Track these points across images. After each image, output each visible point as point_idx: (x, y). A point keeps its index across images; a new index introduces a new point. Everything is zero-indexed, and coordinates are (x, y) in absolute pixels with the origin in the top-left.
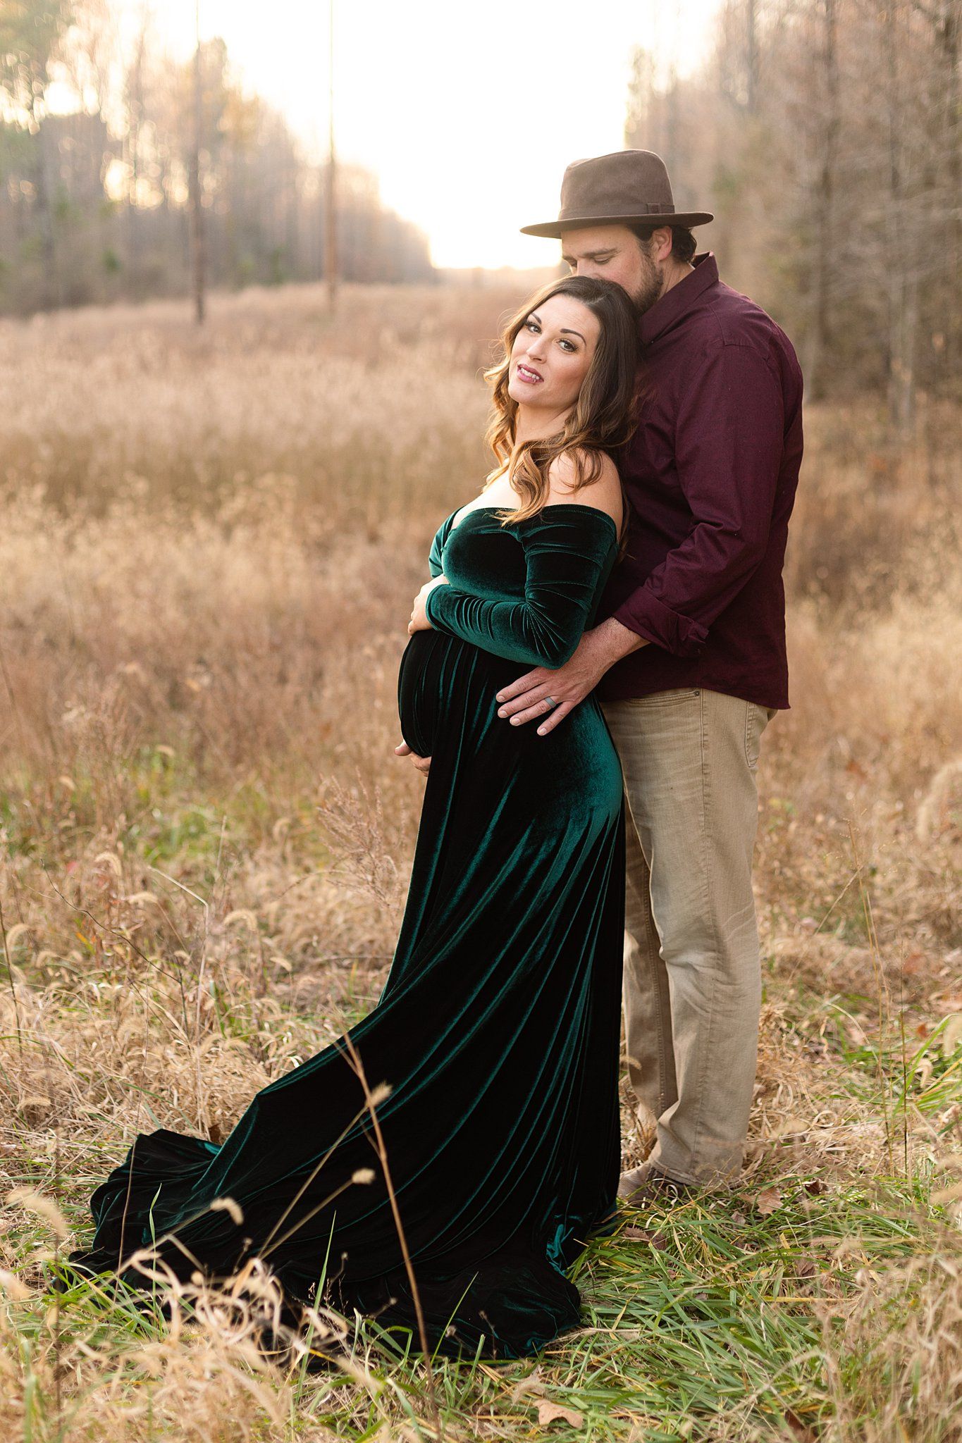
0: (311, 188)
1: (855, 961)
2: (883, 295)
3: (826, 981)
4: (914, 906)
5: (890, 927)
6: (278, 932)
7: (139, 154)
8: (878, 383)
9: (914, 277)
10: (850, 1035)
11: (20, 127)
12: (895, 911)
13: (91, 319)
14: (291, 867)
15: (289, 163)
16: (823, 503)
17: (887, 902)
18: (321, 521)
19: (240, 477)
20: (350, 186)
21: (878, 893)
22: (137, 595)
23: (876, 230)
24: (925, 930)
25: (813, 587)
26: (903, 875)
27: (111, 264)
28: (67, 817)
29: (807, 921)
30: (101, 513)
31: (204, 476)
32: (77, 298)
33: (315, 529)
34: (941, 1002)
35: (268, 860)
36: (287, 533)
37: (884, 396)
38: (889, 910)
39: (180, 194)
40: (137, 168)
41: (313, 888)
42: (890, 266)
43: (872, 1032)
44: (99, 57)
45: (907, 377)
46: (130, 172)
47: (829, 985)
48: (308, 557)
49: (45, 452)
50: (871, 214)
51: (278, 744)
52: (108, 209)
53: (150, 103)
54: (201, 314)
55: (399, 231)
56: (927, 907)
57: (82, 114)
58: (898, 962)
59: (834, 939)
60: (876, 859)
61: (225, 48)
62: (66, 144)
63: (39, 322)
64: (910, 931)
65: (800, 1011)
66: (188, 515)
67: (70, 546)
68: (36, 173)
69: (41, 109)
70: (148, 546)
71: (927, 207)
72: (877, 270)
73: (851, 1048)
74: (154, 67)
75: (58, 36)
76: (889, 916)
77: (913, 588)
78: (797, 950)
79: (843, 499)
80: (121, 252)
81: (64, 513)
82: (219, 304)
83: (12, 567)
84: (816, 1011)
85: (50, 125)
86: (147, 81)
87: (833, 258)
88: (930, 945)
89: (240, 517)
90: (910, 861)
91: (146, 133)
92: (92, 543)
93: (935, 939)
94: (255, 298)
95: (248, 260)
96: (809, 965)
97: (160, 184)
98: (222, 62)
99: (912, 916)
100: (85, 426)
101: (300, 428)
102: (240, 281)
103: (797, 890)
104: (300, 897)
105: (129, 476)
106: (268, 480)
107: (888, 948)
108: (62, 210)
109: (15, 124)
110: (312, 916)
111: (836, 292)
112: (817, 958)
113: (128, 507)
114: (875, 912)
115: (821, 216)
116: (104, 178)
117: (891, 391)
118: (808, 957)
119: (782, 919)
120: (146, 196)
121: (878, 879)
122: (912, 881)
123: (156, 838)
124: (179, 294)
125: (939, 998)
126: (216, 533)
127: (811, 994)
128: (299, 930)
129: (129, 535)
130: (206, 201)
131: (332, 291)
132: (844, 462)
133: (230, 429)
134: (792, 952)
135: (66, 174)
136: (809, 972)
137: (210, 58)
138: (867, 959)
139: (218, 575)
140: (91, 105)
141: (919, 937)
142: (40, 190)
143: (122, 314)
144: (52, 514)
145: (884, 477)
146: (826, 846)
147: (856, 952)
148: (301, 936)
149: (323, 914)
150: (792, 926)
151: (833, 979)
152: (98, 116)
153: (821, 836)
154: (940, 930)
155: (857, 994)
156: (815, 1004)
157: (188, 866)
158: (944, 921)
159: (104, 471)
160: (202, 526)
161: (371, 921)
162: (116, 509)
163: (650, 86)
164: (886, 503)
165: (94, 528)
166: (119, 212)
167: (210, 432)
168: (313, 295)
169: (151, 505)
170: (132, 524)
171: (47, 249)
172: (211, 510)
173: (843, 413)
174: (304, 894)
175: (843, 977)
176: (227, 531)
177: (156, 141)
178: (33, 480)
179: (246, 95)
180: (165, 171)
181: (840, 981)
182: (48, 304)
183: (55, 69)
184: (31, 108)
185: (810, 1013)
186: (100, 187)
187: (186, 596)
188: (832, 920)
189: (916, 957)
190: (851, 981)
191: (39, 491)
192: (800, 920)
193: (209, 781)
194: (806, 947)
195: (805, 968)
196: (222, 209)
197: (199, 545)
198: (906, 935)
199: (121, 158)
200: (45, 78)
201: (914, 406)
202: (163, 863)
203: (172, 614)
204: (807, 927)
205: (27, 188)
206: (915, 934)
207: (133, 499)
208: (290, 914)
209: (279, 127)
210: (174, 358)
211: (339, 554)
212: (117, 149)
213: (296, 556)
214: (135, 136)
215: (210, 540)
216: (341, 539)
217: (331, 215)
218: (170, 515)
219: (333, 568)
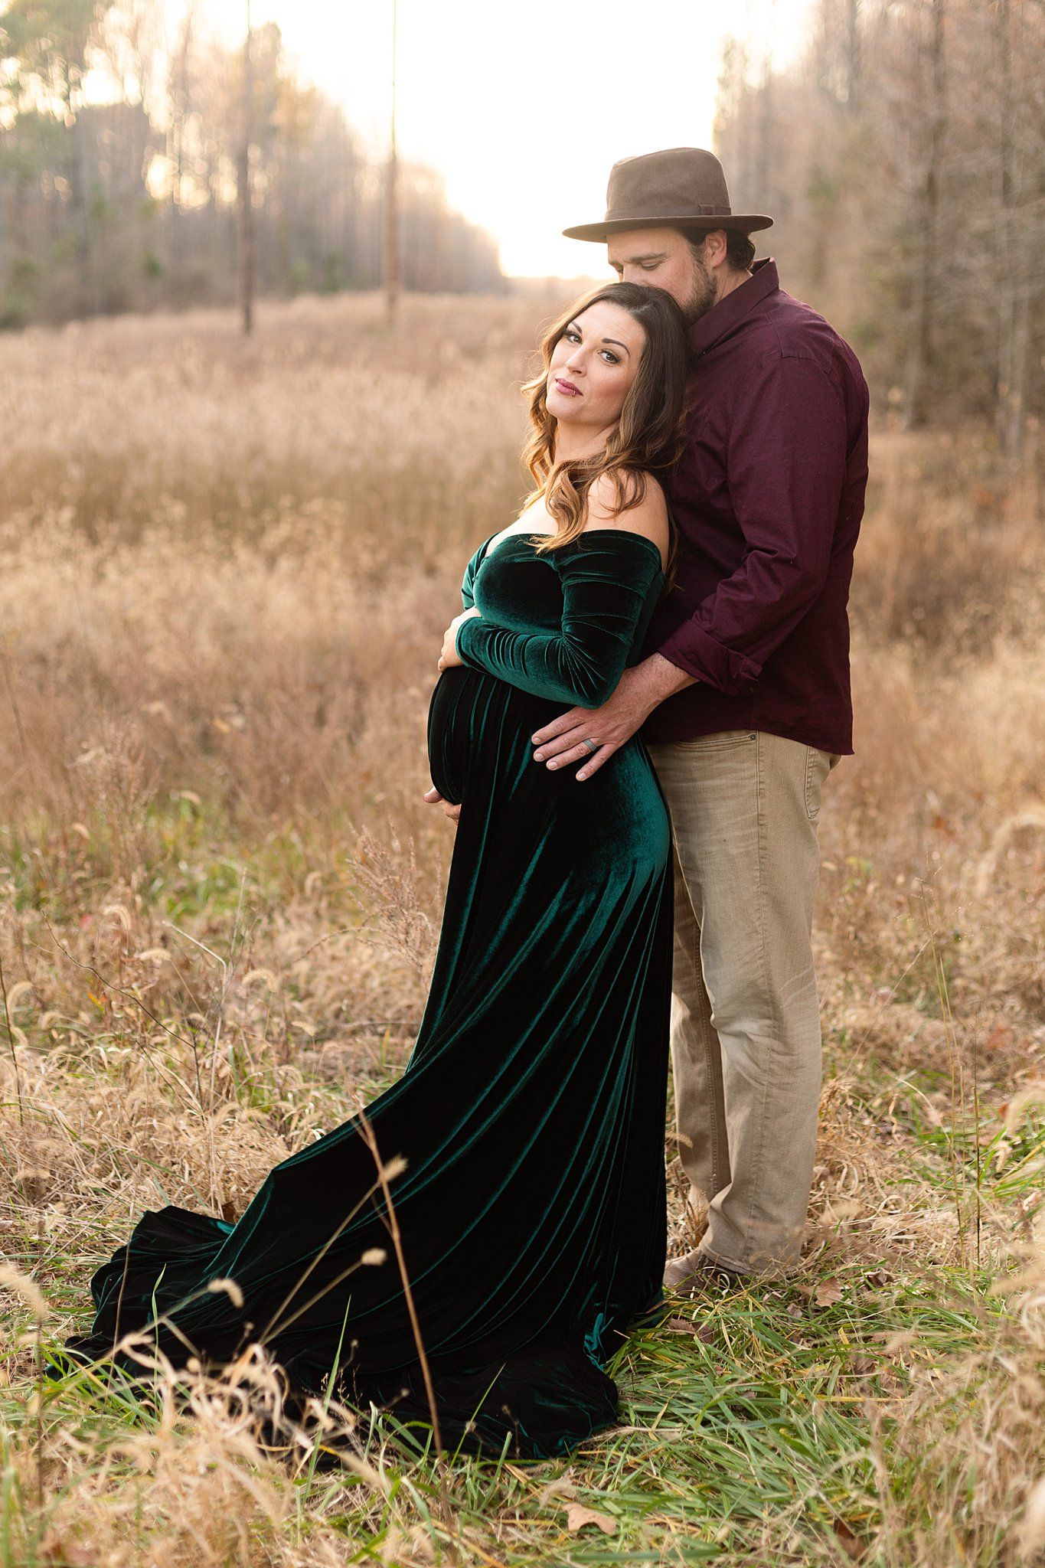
0: (370, 187)
1: (935, 1035)
2: (992, 312)
3: (903, 1055)
4: (1002, 976)
5: (976, 998)
6: (309, 995)
7: (184, 149)
8: (984, 408)
9: (1025, 292)
10: (926, 1115)
11: (55, 118)
12: (981, 981)
13: (129, 328)
14: (326, 924)
15: (350, 162)
16: (922, 538)
17: (973, 971)
18: (374, 551)
19: (286, 501)
20: (412, 185)
21: (963, 961)
22: (170, 629)
23: (986, 241)
24: (1014, 1002)
25: (909, 629)
26: (991, 940)
27: (152, 269)
28: (81, 868)
29: (883, 990)
30: (134, 540)
31: (245, 498)
32: (115, 305)
33: (366, 560)
34: (1027, 1081)
35: (300, 917)
36: (336, 564)
37: (991, 422)
38: (976, 980)
39: (228, 192)
40: (182, 163)
41: (348, 948)
42: (999, 280)
43: (950, 1112)
44: (142, 43)
45: (1016, 401)
46: (174, 168)
47: (906, 1060)
48: (358, 590)
49: (75, 472)
50: (979, 223)
51: (314, 793)
52: (149, 208)
53: (197, 93)
54: (248, 324)
55: (466, 236)
56: (1017, 977)
57: (122, 104)
58: (982, 1037)
59: (913, 1011)
60: (962, 925)
61: (279, 34)
62: (105, 136)
63: (73, 330)
64: (997, 1003)
65: (873, 1088)
66: (228, 542)
67: (99, 576)
68: (71, 168)
69: (79, 99)
70: (184, 575)
72: (985, 284)
73: (927, 1129)
74: (201, 53)
75: (95, 20)
76: (974, 986)
77: (1016, 631)
78: (872, 1022)
79: (944, 533)
80: (163, 257)
81: (93, 539)
82: (268, 314)
83: (36, 597)
84: (889, 1088)
85: (88, 118)
86: (193, 69)
87: (938, 270)
88: (1020, 1018)
89: (286, 545)
90: (999, 927)
91: (192, 126)
92: (123, 572)
93: (1024, 1012)
94: (308, 307)
95: (301, 266)
96: (884, 1038)
97: (207, 182)
98: (276, 49)
99: (999, 987)
100: (120, 445)
101: (352, 450)
102: (293, 288)
103: (874, 957)
104: (334, 958)
105: (165, 500)
106: (316, 505)
107: (971, 1022)
108: (98, 209)
109: (49, 116)
110: (345, 978)
111: (941, 307)
112: (893, 1029)
113: (164, 533)
114: (959, 982)
115: (925, 225)
116: (146, 174)
117: (1000, 416)
118: (884, 1029)
119: (855, 988)
120: (191, 196)
121: (963, 946)
122: (1001, 949)
123: (182, 893)
124: (225, 302)
125: (1025, 1076)
126: (259, 564)
127: (886, 1070)
128: (331, 993)
129: (164, 563)
130: (257, 201)
131: (392, 300)
132: (946, 494)
133: (277, 450)
134: (866, 1023)
135: (104, 169)
136: (884, 1045)
137: (262, 45)
138: (948, 1033)
139: (260, 607)
140: (132, 95)
141: (1007, 1009)
142: (75, 186)
143: (162, 324)
144: (80, 540)
145: (990, 511)
146: (906, 908)
147: (937, 1025)
148: (333, 1000)
149: (357, 976)
150: (866, 994)
151: (910, 1054)
152: (139, 107)
153: (901, 898)
154: (1029, 1002)
155: (936, 1070)
156: (888, 1081)
157: (214, 923)
158: (1035, 993)
159: (139, 494)
160: (243, 554)
161: (409, 985)
162: (150, 535)
163: (742, 80)
164: (991, 538)
165: (126, 556)
166: (162, 213)
167: (256, 452)
168: (372, 305)
169: (189, 531)
170: (167, 551)
171: (82, 252)
172: (254, 538)
173: (945, 439)
174: (338, 954)
175: (921, 1052)
176: (271, 561)
177: (203, 134)
178: (61, 503)
179: (301, 86)
180: (212, 168)
181: (918, 1057)
182: (83, 312)
183: (93, 55)
184: (67, 98)
185: (883, 1091)
186: (141, 184)
187: (225, 631)
188: (912, 990)
189: (1002, 1031)
190: (930, 1056)
191: (67, 515)
192: (876, 989)
193: (243, 833)
194: (881, 1020)
195: (879, 1041)
196: (275, 210)
197: (240, 575)
198: (993, 1007)
199: (164, 153)
200: (83, 66)
201: (1024, 431)
202: (187, 919)
203: (207, 648)
204: (883, 998)
205: (62, 184)
206: (1002, 1006)
207: (171, 526)
208: (322, 975)
209: (337, 121)
210: (220, 371)
211: (392, 587)
212: (160, 143)
213: (344, 589)
214: (180, 130)
215: (252, 569)
216: (395, 570)
217: (392, 218)
218: (209, 542)
219: (385, 603)
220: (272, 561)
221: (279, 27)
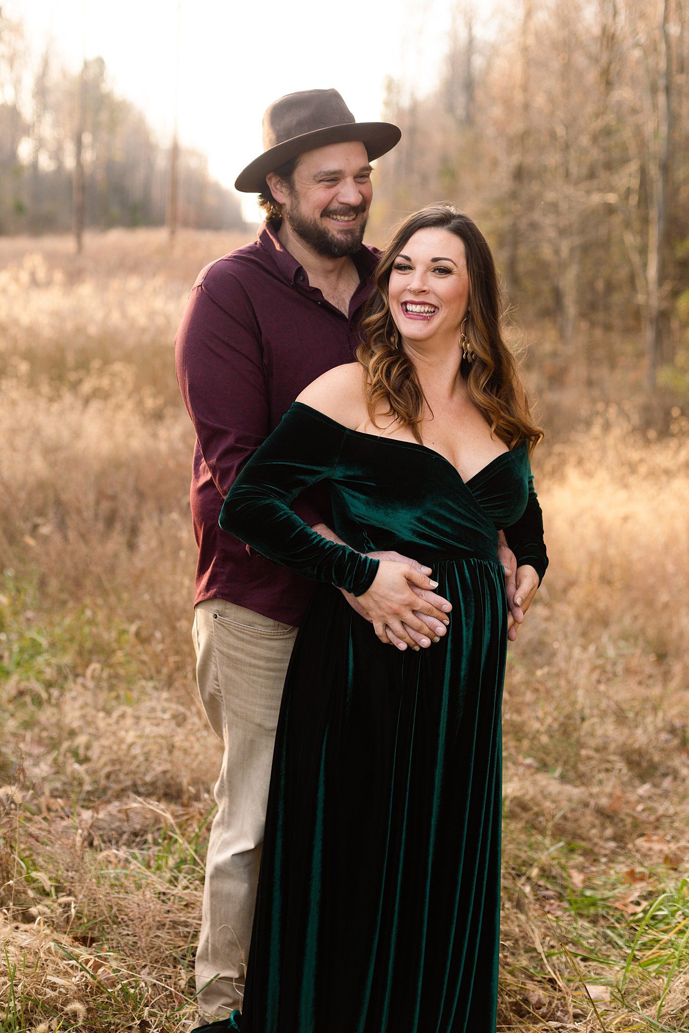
0: (161, 163)
2: (557, 252)
4: (613, 745)
7: (42, 134)
8: (550, 313)
9: (577, 240)
10: (571, 877)
15: (149, 147)
18: (154, 397)
19: (96, 364)
20: (188, 162)
22: (14, 449)
23: (554, 207)
27: (19, 209)
29: (529, 761)
33: (150, 403)
36: (130, 405)
37: (554, 322)
38: (593, 749)
39: (70, 163)
40: (40, 144)
42: (562, 232)
46: (36, 146)
48: (144, 424)
50: (550, 196)
53: (52, 99)
54: (80, 247)
55: (221, 194)
57: (3, 104)
58: (604, 801)
64: (609, 766)
65: (529, 856)
66: (57, 390)
70: (25, 411)
71: (588, 192)
72: (552, 233)
76: (592, 753)
80: (26, 201)
82: (93, 241)
86: (49, 84)
87: (523, 224)
88: (625, 779)
89: (95, 393)
91: (48, 119)
93: (629, 774)
94: (117, 237)
95: (116, 210)
97: (57, 155)
101: (144, 330)
102: (109, 224)
105: (17, 360)
106: (118, 367)
112: (539, 797)
113: (13, 383)
114: (583, 753)
115: (514, 196)
116: (17, 149)
119: (509, 763)
120: (46, 164)
124: (65, 230)
126: (79, 405)
131: (173, 234)
137: (93, 70)
139: (77, 434)
140: (9, 99)
141: (617, 772)
143: (22, 243)
145: (555, 380)
152: (14, 107)
154: (632, 764)
158: (635, 757)
160: (67, 397)
162: (5, 384)
163: (397, 104)
166: (26, 173)
168: (159, 237)
169: (32, 383)
170: (16, 397)
172: (75, 386)
177: (57, 124)
180: (60, 146)
186: (14, 155)
187: (50, 451)
189: (619, 798)
194: (531, 791)
196: (100, 176)
197: (62, 413)
198: (607, 769)
199: (29, 136)
203: (39, 464)
204: (529, 767)
206: (613, 768)
207: (19, 377)
210: (59, 276)
211: (168, 421)
212: (27, 130)
213: (135, 421)
214: (40, 122)
215: (72, 408)
216: (169, 411)
217: (174, 182)
218: (45, 389)
219: (162, 433)
220: (87, 401)
221: (105, 60)
